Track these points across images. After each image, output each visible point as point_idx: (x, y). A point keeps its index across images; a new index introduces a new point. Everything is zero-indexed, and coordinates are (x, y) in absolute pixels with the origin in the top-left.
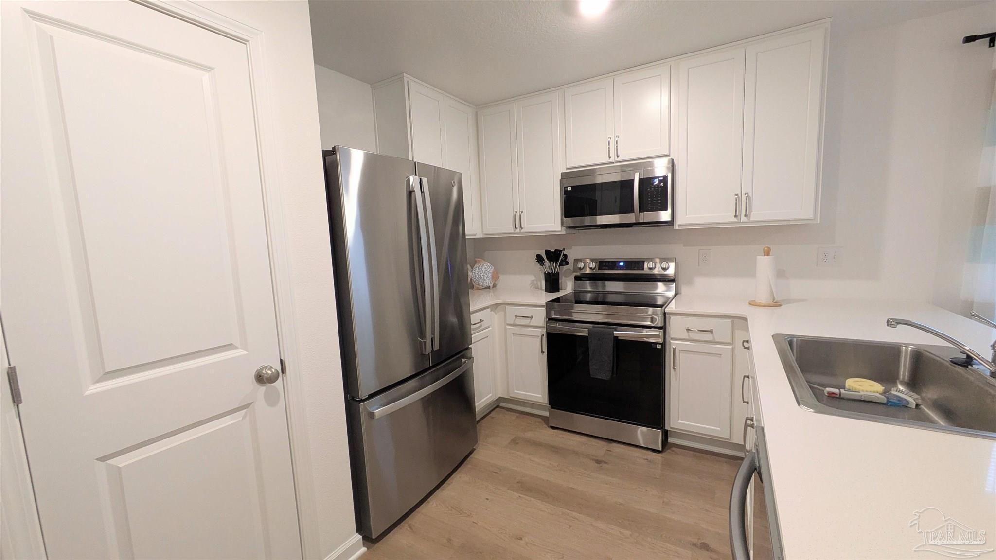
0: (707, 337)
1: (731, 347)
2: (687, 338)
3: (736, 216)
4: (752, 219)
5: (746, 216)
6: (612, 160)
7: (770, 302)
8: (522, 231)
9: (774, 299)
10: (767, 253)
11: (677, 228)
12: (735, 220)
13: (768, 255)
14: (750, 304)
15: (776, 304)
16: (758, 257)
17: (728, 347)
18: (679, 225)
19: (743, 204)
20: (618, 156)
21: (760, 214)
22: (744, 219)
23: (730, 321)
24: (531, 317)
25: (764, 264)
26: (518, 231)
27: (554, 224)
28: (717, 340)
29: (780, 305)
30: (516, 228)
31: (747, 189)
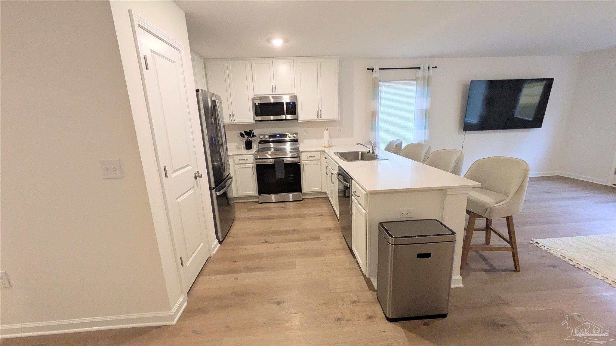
0: (313, 158)
1: (320, 161)
2: (307, 160)
3: (317, 117)
4: (322, 118)
5: (320, 117)
6: (274, 93)
7: (328, 146)
8: (235, 122)
9: (329, 145)
10: (327, 130)
11: (299, 121)
12: (317, 119)
13: (327, 131)
14: (323, 147)
15: (330, 147)
16: (325, 131)
17: (319, 161)
18: (300, 120)
19: (319, 113)
20: (276, 92)
21: (324, 117)
22: (320, 118)
23: (319, 152)
24: (247, 160)
25: (326, 133)
26: (232, 122)
27: (250, 119)
28: (316, 159)
29: (331, 147)
30: (231, 121)
31: (320, 109)
